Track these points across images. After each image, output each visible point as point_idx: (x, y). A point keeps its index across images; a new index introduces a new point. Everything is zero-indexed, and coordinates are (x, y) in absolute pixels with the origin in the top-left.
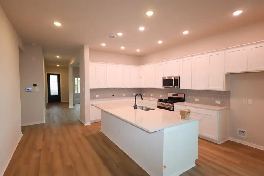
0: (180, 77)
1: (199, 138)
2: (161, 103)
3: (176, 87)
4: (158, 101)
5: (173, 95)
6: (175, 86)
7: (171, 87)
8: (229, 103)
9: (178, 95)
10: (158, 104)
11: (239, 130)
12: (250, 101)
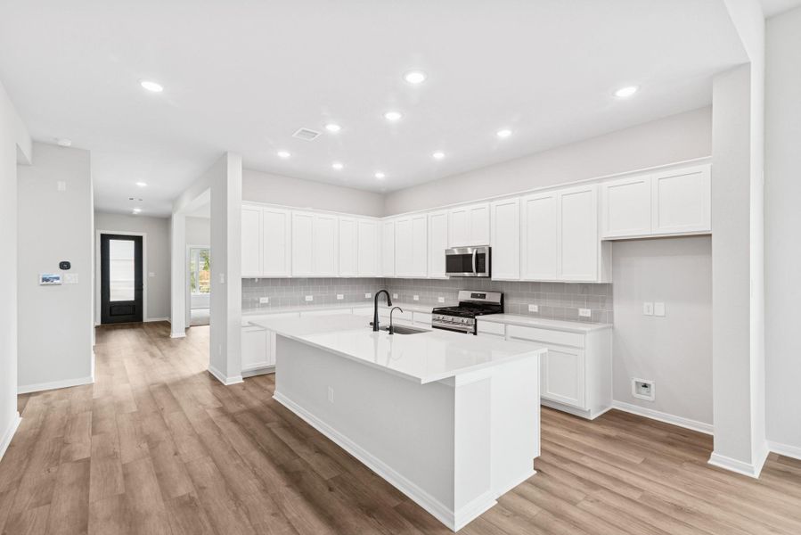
0: (490, 249)
1: (542, 406)
2: (441, 316)
3: (479, 275)
4: (434, 312)
5: (473, 296)
6: (477, 271)
7: (467, 274)
8: (611, 314)
9: (485, 295)
10: (434, 320)
11: (637, 383)
12: (660, 308)
